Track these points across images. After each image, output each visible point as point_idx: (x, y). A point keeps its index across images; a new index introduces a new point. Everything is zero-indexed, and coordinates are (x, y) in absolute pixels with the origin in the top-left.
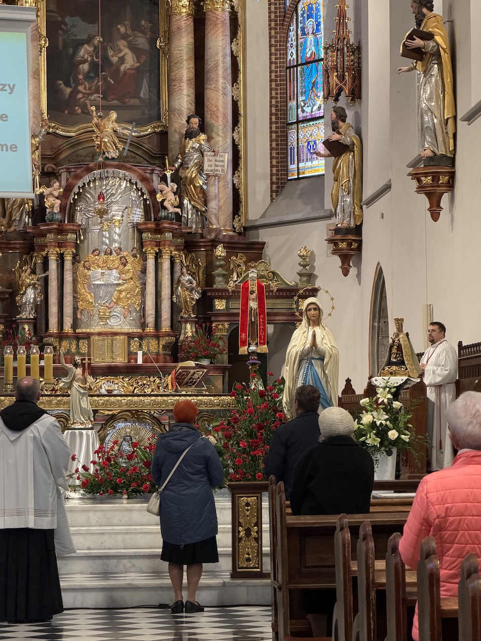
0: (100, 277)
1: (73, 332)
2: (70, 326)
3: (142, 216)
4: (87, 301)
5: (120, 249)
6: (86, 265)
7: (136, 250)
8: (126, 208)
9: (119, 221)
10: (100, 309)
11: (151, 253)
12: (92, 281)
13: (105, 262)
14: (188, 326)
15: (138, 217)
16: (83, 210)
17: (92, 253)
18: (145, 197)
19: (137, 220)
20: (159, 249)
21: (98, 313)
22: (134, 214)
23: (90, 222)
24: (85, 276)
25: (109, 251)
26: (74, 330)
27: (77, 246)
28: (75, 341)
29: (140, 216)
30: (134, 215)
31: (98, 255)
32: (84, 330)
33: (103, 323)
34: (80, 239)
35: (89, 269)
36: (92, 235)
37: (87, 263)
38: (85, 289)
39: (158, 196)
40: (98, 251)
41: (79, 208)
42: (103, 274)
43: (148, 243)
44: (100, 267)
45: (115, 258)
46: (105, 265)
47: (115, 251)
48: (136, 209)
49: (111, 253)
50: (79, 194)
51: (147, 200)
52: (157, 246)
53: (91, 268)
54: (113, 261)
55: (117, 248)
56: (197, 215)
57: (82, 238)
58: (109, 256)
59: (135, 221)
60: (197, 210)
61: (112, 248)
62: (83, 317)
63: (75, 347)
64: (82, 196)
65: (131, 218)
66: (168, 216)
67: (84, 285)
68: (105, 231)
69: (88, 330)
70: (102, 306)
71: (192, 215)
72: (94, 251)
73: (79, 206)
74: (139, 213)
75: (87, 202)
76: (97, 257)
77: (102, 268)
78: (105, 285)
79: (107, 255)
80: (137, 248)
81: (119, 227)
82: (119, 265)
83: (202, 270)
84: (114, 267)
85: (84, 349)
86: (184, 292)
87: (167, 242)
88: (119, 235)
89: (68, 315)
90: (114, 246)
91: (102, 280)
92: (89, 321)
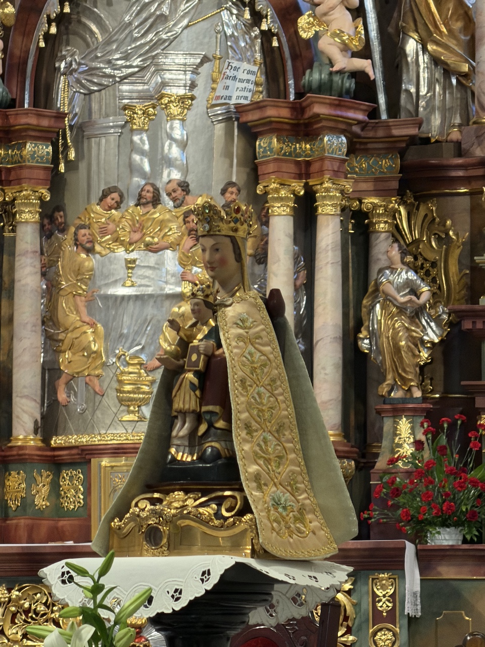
0: (122, 272)
1: (40, 444)
2: (30, 426)
3: (257, 84)
4: (84, 349)
5: (184, 187)
6: (81, 238)
7: (234, 189)
8: (205, 60)
9: (182, 99)
10: (122, 373)
11: (281, 199)
12: (100, 288)
13: (139, 227)
14: (404, 426)
15: (244, 89)
16: (75, 70)
17: (101, 200)
18: (264, 27)
19: (238, 98)
20: (306, 186)
21: (115, 385)
22: (228, 78)
23: (95, 106)
24: (79, 272)
25: (150, 195)
26: (46, 440)
27: (56, 182)
28: (45, 473)
29: (251, 86)
30: (229, 82)
31: (118, 206)
32: (73, 440)
33: (131, 417)
34: (66, 157)
35: (90, 251)
36: (99, 144)
37: (83, 231)
38: (78, 312)
39: (303, 21)
40: (115, 195)
41: (63, 65)
42: (130, 265)
43: (271, 167)
44: (122, 243)
45: (167, 216)
46: (136, 236)
47: (169, 195)
48: (235, 64)
49: (156, 201)
50: (61, 19)
51: (273, 35)
52: (299, 176)
53: (98, 248)
54: (162, 223)
55: (174, 185)
56: (447, 86)
57: (72, 155)
58: (150, 208)
59: (233, 101)
60: (448, 72)
61: (160, 185)
62: (72, 399)
63: (45, 490)
64: (73, 26)
65: (220, 92)
66: (331, 81)
67: (75, 301)
68: (141, 131)
69: (84, 440)
70: (128, 364)
71: (431, 87)
72: (105, 195)
73: (64, 58)
74: (245, 76)
75: (88, 45)
76: (113, 211)
77: (128, 246)
78: (137, 297)
79: (144, 204)
80: (241, 183)
81: (183, 120)
82: (181, 237)
83: (456, 253)
84: (164, 243)
85: (73, 498)
86: (392, 318)
87: (327, 164)
88: (183, 145)
89: (26, 392)
90: (165, 178)
91: (129, 283)
92: (90, 409)
